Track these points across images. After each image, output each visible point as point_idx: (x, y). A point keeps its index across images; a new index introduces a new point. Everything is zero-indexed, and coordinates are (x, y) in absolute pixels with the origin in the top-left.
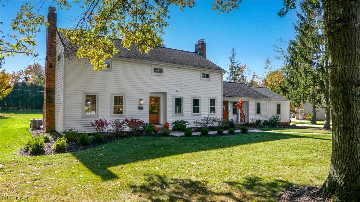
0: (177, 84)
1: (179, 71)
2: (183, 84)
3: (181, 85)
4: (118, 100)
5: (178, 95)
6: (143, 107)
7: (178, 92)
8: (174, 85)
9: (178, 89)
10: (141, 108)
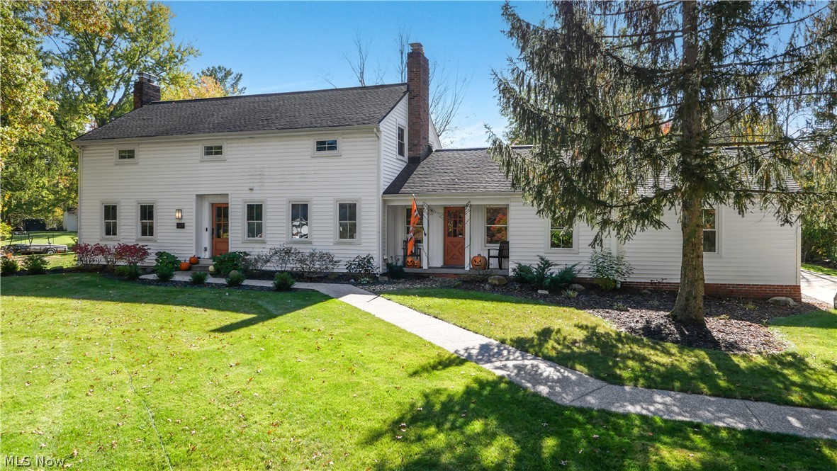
0: (251, 174)
1: (257, 144)
2: (266, 173)
3: (260, 175)
4: (147, 212)
5: (255, 198)
6: (184, 224)
7: (254, 192)
8: (245, 178)
9: (251, 185)
10: (181, 226)
